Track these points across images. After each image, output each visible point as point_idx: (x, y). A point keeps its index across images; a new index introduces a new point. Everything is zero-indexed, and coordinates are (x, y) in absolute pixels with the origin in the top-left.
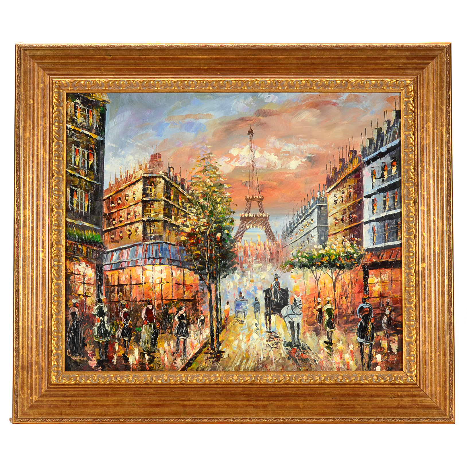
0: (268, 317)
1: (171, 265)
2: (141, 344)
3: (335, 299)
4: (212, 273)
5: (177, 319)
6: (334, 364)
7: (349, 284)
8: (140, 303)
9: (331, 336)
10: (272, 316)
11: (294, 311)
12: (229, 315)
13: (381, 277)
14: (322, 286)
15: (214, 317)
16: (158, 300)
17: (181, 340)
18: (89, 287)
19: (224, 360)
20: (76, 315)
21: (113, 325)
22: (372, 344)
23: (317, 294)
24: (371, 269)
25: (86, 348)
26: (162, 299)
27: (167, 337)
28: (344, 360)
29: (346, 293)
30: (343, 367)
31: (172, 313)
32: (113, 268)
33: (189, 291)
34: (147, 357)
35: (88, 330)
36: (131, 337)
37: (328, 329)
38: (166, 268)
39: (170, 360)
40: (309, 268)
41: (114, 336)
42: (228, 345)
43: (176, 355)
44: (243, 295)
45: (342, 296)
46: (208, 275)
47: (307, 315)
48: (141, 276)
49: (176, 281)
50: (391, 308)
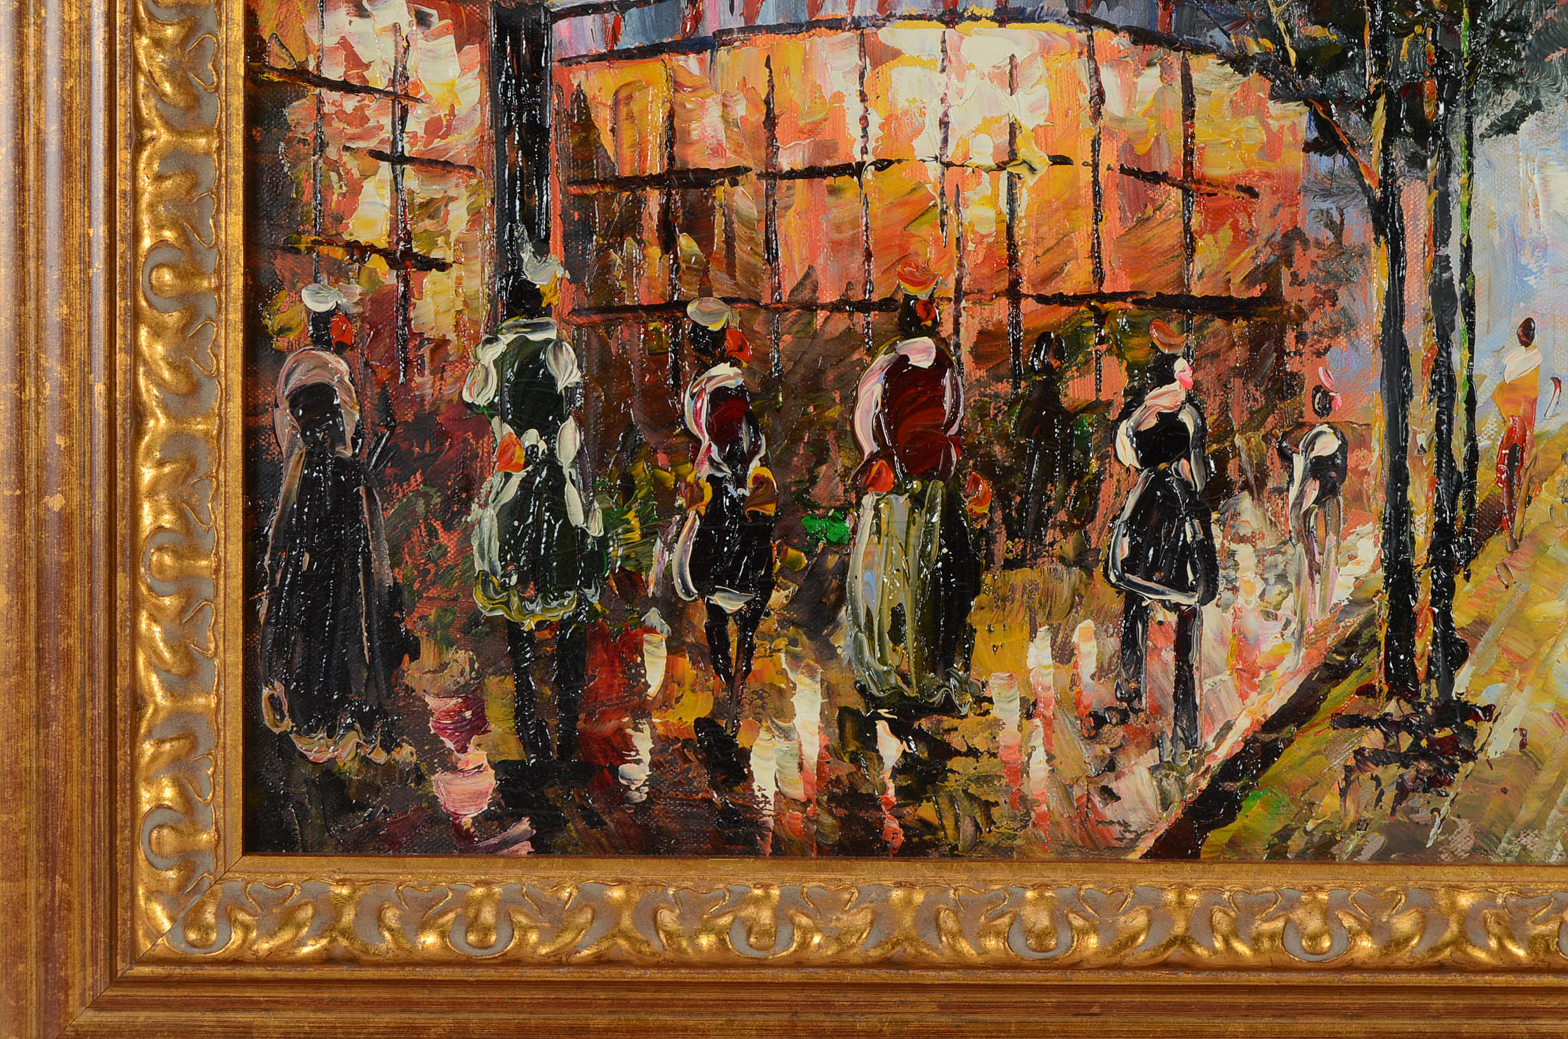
1: (1089, 22)
2: (842, 643)
4: (1413, 91)
5: (1126, 451)
8: (840, 322)
12: (1539, 427)
15: (1422, 440)
16: (980, 296)
17: (1161, 614)
18: (435, 190)
19: (1488, 773)
20: (335, 412)
21: (628, 489)
25: (414, 673)
26: (1013, 294)
27: (1048, 595)
31: (1091, 407)
32: (627, 41)
33: (1226, 234)
34: (890, 748)
35: (432, 532)
36: (766, 587)
38: (1046, 50)
39: (1068, 772)
41: (631, 581)
42: (1521, 663)
43: (1114, 733)
46: (1380, 113)
48: (853, 108)
49: (1128, 148)
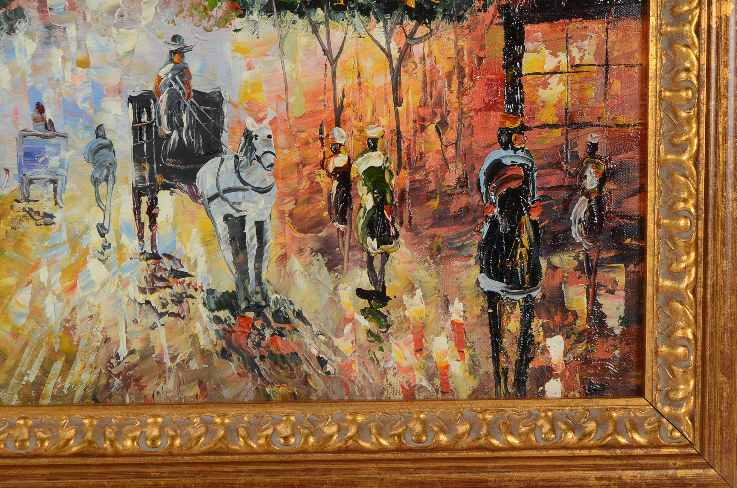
0: (145, 199)
3: (399, 133)
6: (391, 373)
7: (449, 75)
9: (382, 271)
10: (163, 196)
11: (243, 175)
13: (568, 52)
14: (349, 83)
22: (533, 299)
23: (329, 114)
24: (531, 21)
28: (429, 357)
29: (438, 111)
30: (425, 383)
37: (372, 243)
40: (301, 15)
44: (48, 115)
45: (423, 119)
47: (294, 193)
50: (603, 167)
